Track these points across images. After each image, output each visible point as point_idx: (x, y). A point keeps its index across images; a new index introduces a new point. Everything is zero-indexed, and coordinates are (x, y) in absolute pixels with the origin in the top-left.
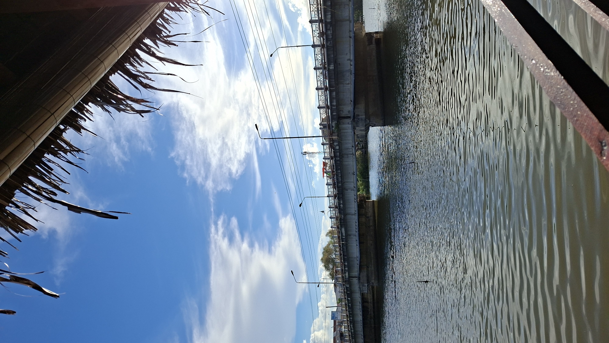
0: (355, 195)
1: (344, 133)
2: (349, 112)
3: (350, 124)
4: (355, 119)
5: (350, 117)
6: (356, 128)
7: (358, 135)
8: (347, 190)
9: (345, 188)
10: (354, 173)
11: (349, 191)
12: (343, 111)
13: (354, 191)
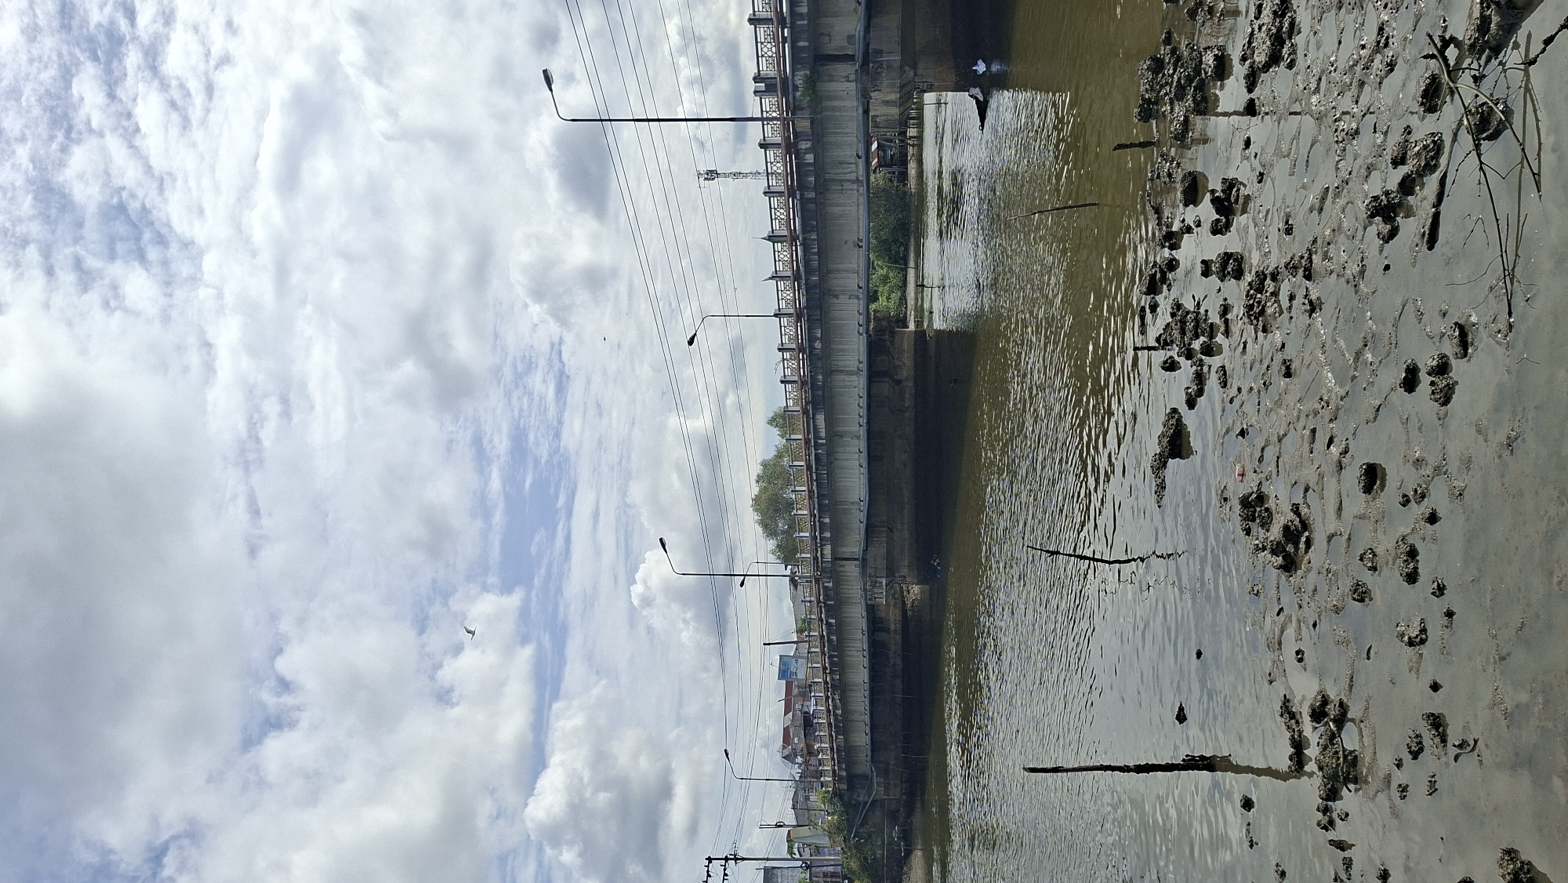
0: (860, 314)
1: (834, 109)
2: (850, 38)
3: (853, 81)
4: (868, 64)
5: (850, 58)
6: (872, 94)
7: (878, 120)
8: (837, 297)
9: (830, 290)
10: (860, 244)
11: (843, 299)
12: (829, 35)
13: (858, 298)
